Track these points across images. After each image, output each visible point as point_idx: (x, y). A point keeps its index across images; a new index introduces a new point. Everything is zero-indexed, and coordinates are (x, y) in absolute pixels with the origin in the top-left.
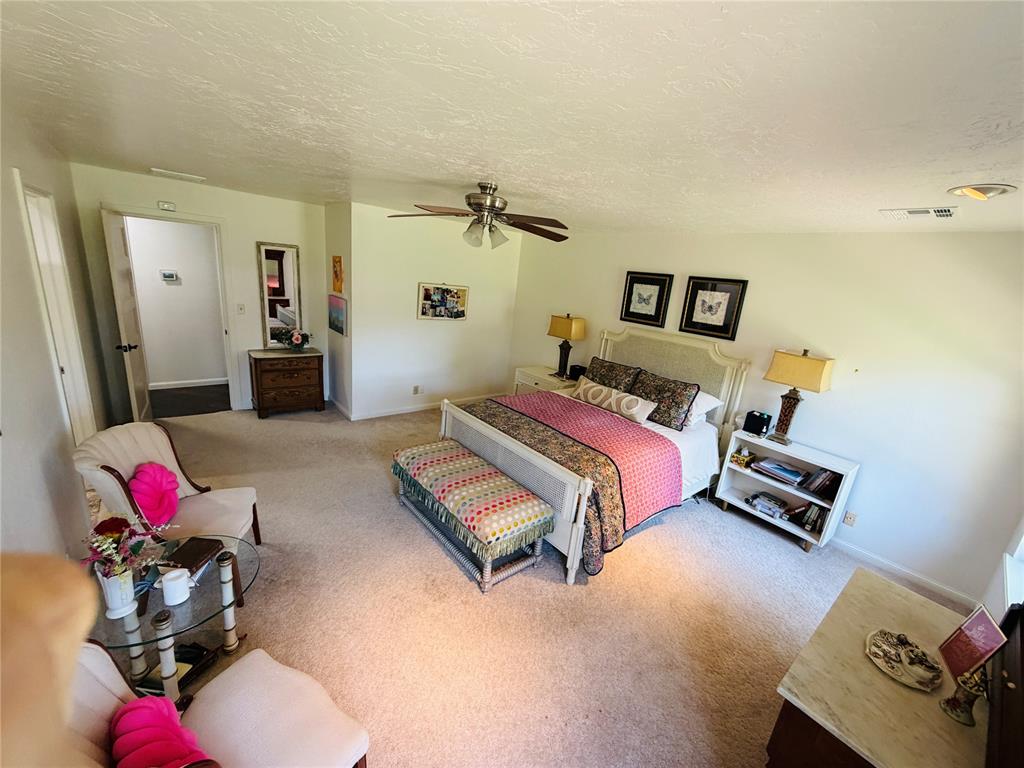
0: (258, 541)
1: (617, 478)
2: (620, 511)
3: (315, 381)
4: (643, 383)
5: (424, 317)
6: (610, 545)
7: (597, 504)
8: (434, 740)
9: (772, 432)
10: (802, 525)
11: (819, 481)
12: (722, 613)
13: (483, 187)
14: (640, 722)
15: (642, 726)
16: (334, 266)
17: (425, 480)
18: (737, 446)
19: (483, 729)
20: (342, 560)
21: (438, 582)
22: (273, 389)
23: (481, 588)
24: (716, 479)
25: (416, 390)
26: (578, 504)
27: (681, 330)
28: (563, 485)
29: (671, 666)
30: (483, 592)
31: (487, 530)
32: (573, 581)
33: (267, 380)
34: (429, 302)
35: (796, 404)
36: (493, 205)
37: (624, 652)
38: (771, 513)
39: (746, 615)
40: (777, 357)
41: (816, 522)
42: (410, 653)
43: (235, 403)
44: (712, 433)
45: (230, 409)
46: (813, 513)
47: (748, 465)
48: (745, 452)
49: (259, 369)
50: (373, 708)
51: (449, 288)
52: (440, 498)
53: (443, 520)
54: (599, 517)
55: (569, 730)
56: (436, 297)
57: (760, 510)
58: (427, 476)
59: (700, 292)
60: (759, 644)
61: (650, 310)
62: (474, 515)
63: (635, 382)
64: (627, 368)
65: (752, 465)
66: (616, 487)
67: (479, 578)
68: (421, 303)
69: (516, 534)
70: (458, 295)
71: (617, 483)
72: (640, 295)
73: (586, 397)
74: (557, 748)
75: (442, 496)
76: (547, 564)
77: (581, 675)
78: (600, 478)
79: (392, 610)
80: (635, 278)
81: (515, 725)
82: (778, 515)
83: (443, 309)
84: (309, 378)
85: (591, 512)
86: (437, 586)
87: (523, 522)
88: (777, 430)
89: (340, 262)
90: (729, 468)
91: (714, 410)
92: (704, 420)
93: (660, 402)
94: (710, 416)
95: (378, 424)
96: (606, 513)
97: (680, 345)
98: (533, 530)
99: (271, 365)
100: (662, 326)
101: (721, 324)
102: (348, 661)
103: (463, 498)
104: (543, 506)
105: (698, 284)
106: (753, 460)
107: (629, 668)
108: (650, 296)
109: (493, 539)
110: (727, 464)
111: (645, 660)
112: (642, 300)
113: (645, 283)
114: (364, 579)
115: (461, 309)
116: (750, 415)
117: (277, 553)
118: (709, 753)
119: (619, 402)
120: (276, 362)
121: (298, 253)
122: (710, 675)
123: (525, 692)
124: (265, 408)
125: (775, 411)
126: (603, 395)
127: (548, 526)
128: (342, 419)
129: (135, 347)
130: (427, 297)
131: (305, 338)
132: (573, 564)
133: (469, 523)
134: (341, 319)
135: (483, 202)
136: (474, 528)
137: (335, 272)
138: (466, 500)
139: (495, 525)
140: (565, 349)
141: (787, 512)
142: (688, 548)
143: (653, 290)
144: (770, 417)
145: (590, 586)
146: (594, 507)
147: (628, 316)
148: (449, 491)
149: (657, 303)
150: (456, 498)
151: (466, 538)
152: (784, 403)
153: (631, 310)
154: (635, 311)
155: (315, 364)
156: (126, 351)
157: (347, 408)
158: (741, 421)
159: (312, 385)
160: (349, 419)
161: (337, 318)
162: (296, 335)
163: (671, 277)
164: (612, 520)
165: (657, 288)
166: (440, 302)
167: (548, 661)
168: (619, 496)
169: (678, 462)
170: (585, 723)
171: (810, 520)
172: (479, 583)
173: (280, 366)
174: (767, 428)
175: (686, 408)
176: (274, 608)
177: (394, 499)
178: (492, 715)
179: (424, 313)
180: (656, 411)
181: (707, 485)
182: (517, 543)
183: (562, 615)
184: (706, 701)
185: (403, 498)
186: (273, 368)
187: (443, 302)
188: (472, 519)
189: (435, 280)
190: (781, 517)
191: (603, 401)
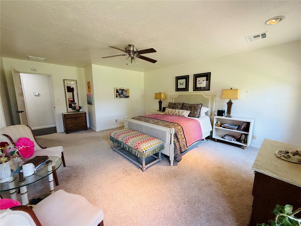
0: (64, 166)
1: (182, 130)
2: (184, 140)
3: (84, 120)
4: (185, 106)
5: (116, 98)
6: (183, 150)
7: (177, 137)
8: (130, 219)
9: (226, 114)
10: (241, 142)
11: (243, 127)
12: (222, 168)
13: (130, 46)
14: (203, 203)
15: (204, 204)
16: (88, 85)
17: (120, 138)
18: (216, 122)
19: (148, 213)
20: (94, 168)
21: (127, 170)
22: (71, 124)
23: (142, 170)
24: (212, 132)
25: (116, 121)
26: (171, 138)
27: (194, 90)
28: (165, 132)
29: (210, 185)
30: (143, 171)
31: (142, 148)
32: (173, 165)
33: (68, 121)
34: (118, 93)
35: (231, 104)
36: (133, 50)
37: (193, 183)
38: (230, 139)
39: (230, 167)
40: (223, 92)
41: (244, 140)
42: (119, 192)
43: (58, 130)
44: (208, 119)
45: (57, 132)
46: (243, 137)
47: (221, 126)
48: (219, 123)
49: (65, 117)
50: (107, 211)
51: (124, 89)
52: (125, 143)
53: (127, 150)
54: (178, 141)
55: (179, 209)
56: (120, 92)
57: (227, 139)
58: (121, 137)
59: (197, 78)
60: (237, 175)
61: (184, 86)
62: (137, 144)
63: (183, 106)
64: (179, 103)
65: (222, 126)
66: (182, 132)
67: (141, 166)
68: (115, 94)
69: (152, 149)
70: (126, 91)
71: (182, 131)
72: (180, 83)
73: (168, 113)
74: (176, 215)
75: (126, 142)
76: (163, 162)
77: (180, 191)
78: (177, 129)
79: (112, 180)
80: (178, 78)
81: (159, 210)
82: (233, 140)
83: (122, 95)
84: (82, 120)
85: (175, 140)
86: (127, 171)
87: (154, 145)
88: (227, 114)
89: (90, 83)
90: (215, 128)
91: (208, 111)
92: (205, 115)
93: (191, 110)
94: (206, 114)
95: (105, 132)
96: (180, 140)
97: (194, 95)
98: (157, 148)
99: (70, 116)
100: (188, 90)
101: (205, 86)
102: (97, 197)
103: (133, 141)
104: (160, 140)
105: (196, 76)
106: (222, 124)
107: (196, 187)
108: (183, 83)
109: (144, 151)
110: (214, 127)
111: (201, 184)
112: (181, 84)
113: (181, 79)
114: (102, 172)
115: (128, 95)
116: (219, 111)
117: (71, 169)
118: (230, 210)
119: (179, 112)
120: (71, 115)
121: (76, 82)
122: (223, 186)
123: (161, 199)
124: (68, 131)
125: (225, 109)
126: (173, 112)
127: (162, 147)
128: (93, 131)
129: (23, 112)
130: (117, 92)
131: (80, 108)
132: (172, 159)
133: (136, 147)
134: (91, 100)
135: (130, 49)
136: (138, 148)
137: (88, 87)
138: (134, 141)
139: (144, 146)
140: (160, 103)
141: (235, 138)
142: (207, 152)
143: (184, 81)
144: (224, 111)
145: (178, 165)
146: (176, 138)
147: (178, 89)
148: (128, 140)
149: (186, 84)
150: (131, 141)
151: (135, 153)
152: (228, 105)
153: (178, 88)
154: (179, 88)
155: (84, 115)
156: (20, 113)
157: (95, 128)
158: (216, 113)
159: (83, 122)
160: (96, 131)
161: (90, 100)
162: (77, 107)
163: (188, 76)
164: (182, 143)
165: (185, 80)
166: (121, 93)
167: (168, 188)
168: (183, 135)
169: (200, 126)
170: (184, 206)
171: (243, 140)
172: (141, 169)
173: (72, 117)
174: (224, 114)
175: (199, 111)
176: (69, 185)
177: (111, 150)
178: (151, 208)
179: (117, 97)
180: (190, 113)
181: (209, 135)
182: (153, 152)
183: (171, 175)
184: (224, 193)
185: (114, 148)
186: (70, 117)
187: (122, 93)
188: (137, 146)
189: (119, 87)
190: (234, 140)
191: (174, 113)
